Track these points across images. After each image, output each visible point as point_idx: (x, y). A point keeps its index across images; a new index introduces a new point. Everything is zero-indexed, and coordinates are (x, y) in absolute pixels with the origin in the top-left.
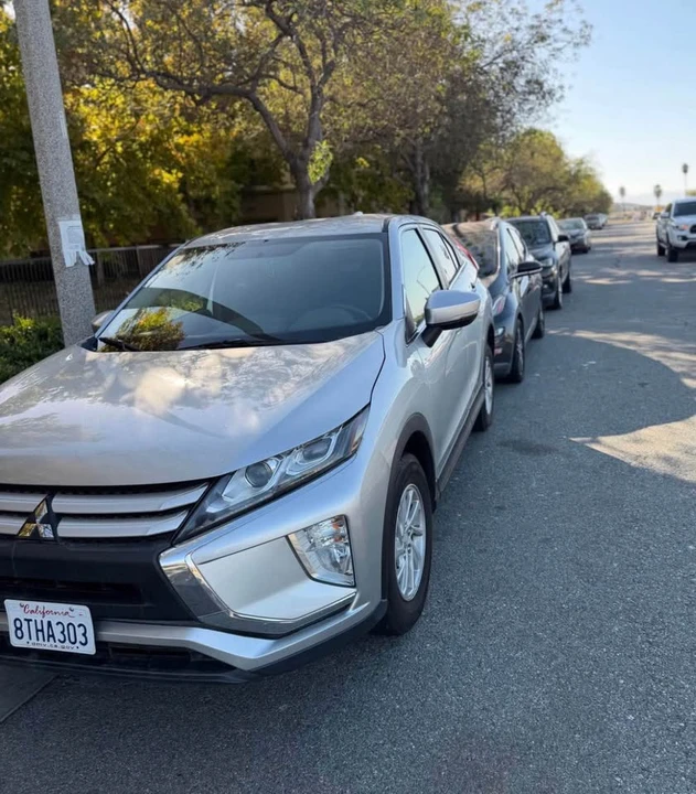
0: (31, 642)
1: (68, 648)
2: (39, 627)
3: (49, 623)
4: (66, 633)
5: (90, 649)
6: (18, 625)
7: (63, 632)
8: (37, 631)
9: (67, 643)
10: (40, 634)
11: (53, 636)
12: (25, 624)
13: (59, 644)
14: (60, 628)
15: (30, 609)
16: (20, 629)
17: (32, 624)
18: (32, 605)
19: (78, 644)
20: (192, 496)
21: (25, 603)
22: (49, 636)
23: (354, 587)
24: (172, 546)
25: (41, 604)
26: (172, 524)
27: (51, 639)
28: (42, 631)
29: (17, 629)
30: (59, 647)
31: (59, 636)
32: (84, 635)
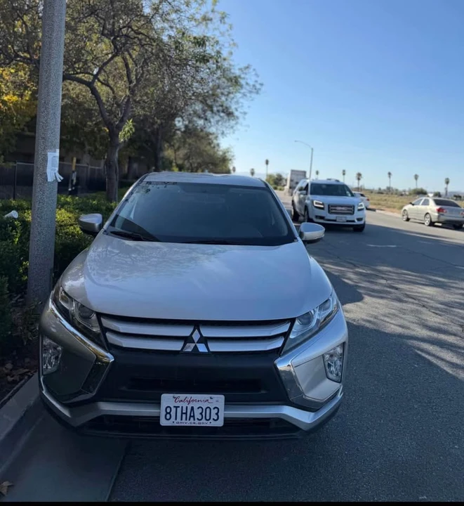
0: (176, 422)
1: (204, 423)
2: (184, 411)
3: (192, 408)
4: (204, 414)
5: (220, 423)
6: (168, 411)
7: (201, 414)
8: (182, 413)
9: (204, 420)
10: (184, 416)
11: (194, 416)
12: (173, 410)
13: (196, 421)
14: (200, 410)
15: (180, 399)
16: (169, 413)
17: (179, 410)
18: (182, 396)
19: (211, 420)
20: (284, 328)
21: (176, 395)
22: (190, 416)
23: (340, 383)
24: (280, 356)
25: (189, 396)
26: (278, 344)
27: (192, 419)
28: (186, 413)
29: (167, 413)
30: (197, 424)
31: (197, 415)
32: (217, 414)
